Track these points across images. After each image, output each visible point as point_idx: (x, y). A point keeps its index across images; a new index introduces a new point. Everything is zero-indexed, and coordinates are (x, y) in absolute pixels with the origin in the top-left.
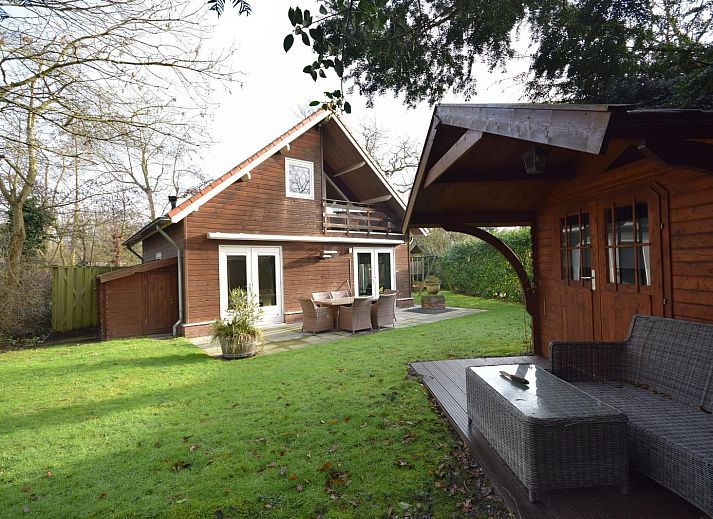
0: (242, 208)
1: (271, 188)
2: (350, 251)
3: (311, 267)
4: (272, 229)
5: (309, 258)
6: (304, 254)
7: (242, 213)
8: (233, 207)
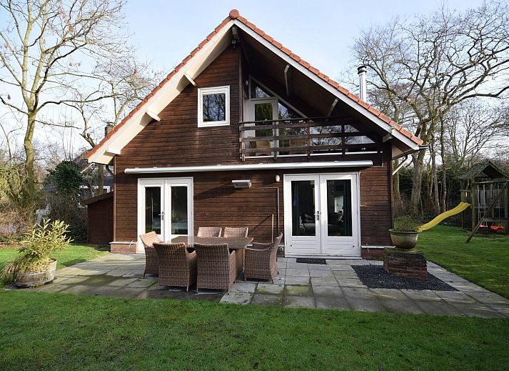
0: (157, 144)
1: (184, 121)
2: (278, 179)
3: (225, 198)
4: (184, 161)
5: (222, 188)
6: (217, 184)
7: (156, 149)
8: (149, 145)
